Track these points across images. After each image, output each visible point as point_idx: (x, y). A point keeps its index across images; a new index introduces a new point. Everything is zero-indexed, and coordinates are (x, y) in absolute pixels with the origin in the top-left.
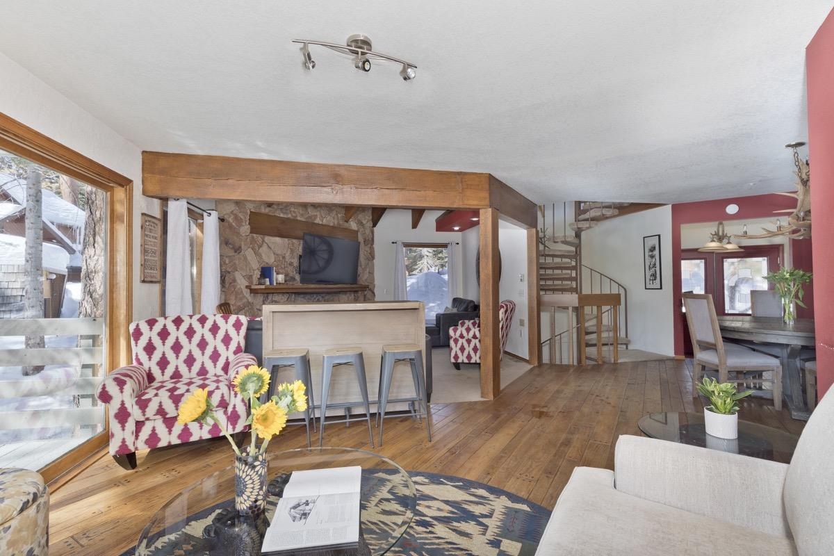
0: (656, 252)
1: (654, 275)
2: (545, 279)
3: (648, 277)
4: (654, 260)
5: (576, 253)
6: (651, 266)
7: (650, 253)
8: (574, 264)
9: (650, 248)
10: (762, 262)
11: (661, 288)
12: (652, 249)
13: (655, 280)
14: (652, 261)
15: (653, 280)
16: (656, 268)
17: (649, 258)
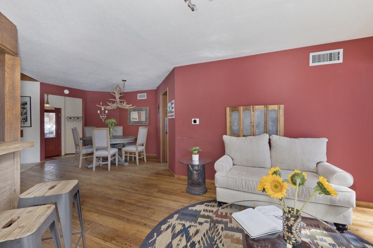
0: (27, 106)
1: (25, 119)
6: (23, 114)
7: (22, 106)
9: (22, 103)
10: (53, 115)
11: (31, 126)
12: (24, 104)
13: (26, 122)
14: (24, 111)
15: (24, 122)
16: (27, 115)
17: (21, 109)
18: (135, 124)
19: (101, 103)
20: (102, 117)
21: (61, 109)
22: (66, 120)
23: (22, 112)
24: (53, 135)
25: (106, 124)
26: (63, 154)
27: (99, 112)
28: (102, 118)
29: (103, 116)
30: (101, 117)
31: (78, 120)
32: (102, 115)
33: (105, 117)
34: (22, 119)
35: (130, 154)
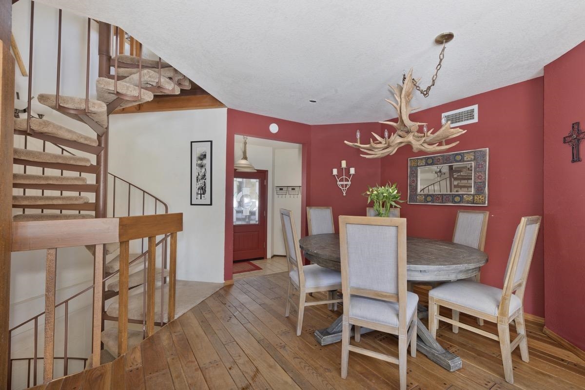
0: (207, 162)
1: (203, 189)
2: (25, 186)
3: (195, 190)
4: (203, 170)
5: (100, 145)
6: (200, 177)
7: (199, 162)
8: (94, 162)
9: (198, 155)
10: (256, 182)
11: (211, 204)
12: (202, 157)
13: (204, 194)
14: (201, 172)
15: (201, 194)
16: (205, 179)
17: (198, 167)
18: (432, 201)
19: (358, 135)
20: (342, 183)
21: (267, 171)
22: (275, 192)
23: (199, 175)
24: (255, 220)
25: (369, 201)
26: (269, 255)
27: (335, 172)
28: (342, 185)
29: (345, 183)
30: (339, 183)
31: (293, 193)
32: (342, 180)
33: (349, 183)
34: (199, 189)
35: (461, 321)
